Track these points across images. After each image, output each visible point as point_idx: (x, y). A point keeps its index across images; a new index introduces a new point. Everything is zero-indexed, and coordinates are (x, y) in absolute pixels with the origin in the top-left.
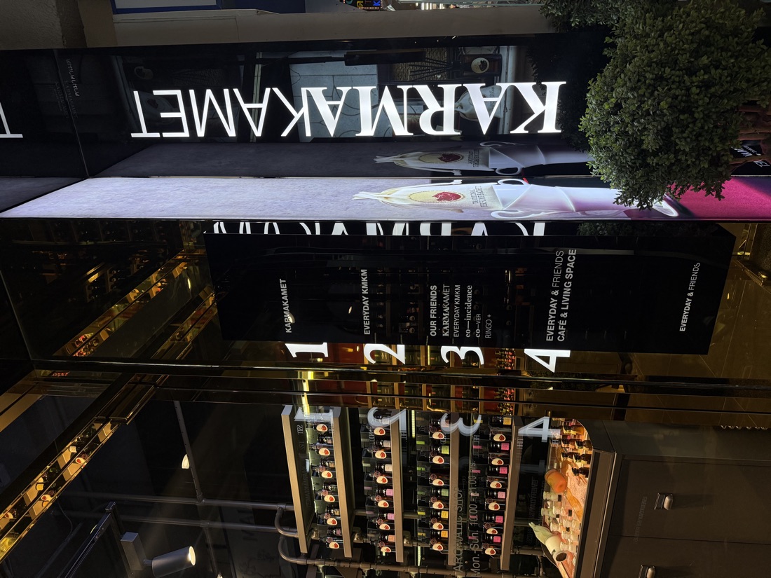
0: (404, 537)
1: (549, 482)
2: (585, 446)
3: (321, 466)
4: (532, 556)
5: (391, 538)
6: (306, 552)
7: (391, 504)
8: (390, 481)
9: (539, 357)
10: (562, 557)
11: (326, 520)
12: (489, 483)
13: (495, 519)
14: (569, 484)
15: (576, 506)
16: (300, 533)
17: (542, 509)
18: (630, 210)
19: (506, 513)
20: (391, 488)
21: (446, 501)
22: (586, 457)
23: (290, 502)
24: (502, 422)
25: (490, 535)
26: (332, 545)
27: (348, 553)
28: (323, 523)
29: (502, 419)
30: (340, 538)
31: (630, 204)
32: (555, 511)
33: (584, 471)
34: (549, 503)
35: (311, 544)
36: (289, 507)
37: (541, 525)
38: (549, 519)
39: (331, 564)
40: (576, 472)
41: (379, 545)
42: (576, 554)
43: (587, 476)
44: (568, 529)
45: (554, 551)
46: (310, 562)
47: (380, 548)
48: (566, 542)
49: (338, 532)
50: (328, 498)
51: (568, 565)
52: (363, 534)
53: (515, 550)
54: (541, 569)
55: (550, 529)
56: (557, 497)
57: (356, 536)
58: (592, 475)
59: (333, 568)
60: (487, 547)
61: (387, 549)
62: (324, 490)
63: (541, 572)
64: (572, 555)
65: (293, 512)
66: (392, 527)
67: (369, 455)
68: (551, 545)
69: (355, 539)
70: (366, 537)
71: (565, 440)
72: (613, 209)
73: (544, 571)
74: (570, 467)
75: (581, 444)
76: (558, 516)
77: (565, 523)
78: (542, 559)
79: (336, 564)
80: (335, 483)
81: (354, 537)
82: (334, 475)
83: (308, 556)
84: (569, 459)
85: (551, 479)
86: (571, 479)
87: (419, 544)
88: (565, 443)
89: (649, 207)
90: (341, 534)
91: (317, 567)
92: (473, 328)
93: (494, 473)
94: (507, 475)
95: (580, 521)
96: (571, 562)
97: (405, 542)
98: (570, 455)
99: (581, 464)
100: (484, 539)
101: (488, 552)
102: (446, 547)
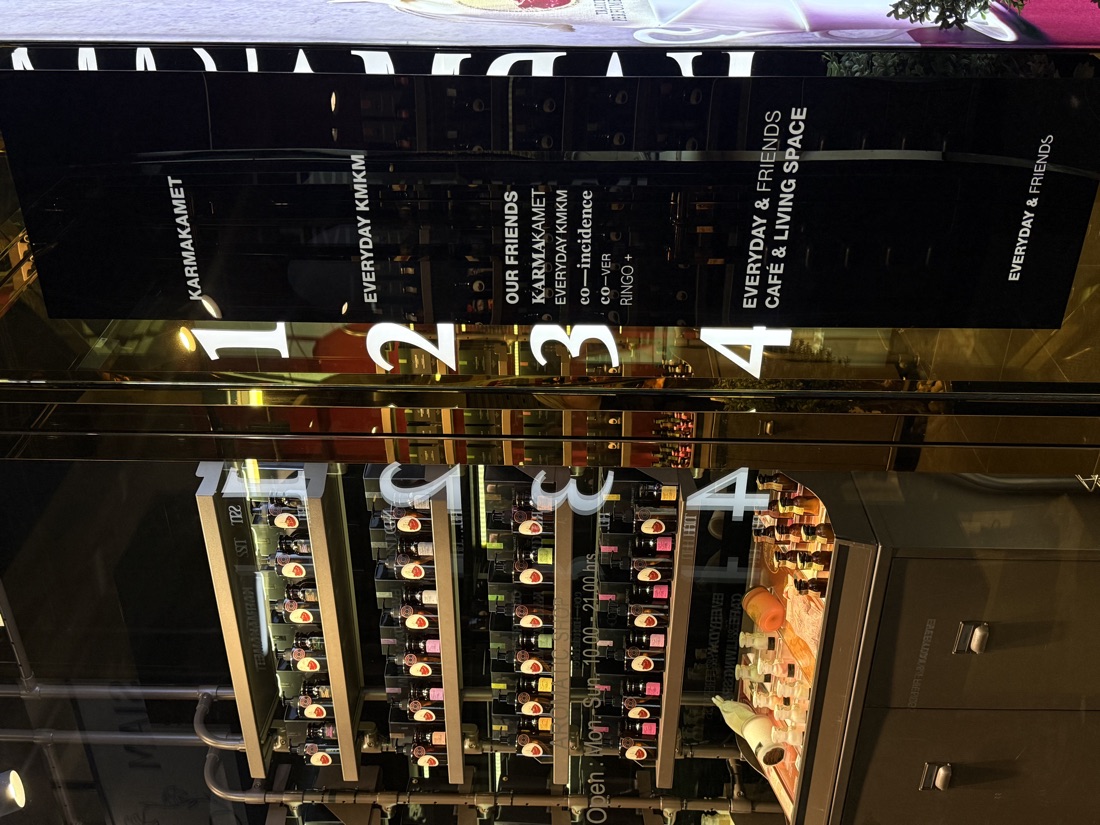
0: (464, 737)
1: (750, 611)
2: (820, 535)
3: (287, 601)
4: (717, 760)
5: (438, 738)
6: (263, 777)
7: (437, 669)
8: (434, 623)
9: (731, 347)
10: (775, 756)
11: (302, 710)
12: (633, 618)
13: (644, 690)
14: (788, 613)
15: (802, 657)
16: (249, 742)
17: (737, 667)
18: (921, 30)
19: (666, 675)
20: (436, 637)
21: (546, 656)
22: (822, 558)
23: (227, 682)
24: (659, 495)
25: (635, 721)
26: (316, 760)
27: (350, 774)
28: (297, 718)
29: (659, 491)
30: (334, 743)
31: (921, 17)
32: (762, 667)
33: (818, 585)
34: (751, 656)
35: (273, 761)
36: (223, 693)
37: (735, 700)
38: (751, 687)
39: (316, 799)
40: (802, 586)
41: (414, 752)
42: (801, 748)
43: (823, 595)
44: (787, 701)
45: (760, 745)
46: (271, 798)
47: (416, 760)
48: (782, 726)
49: (329, 732)
50: (305, 664)
51: (786, 771)
52: (382, 735)
53: (685, 750)
54: (736, 786)
55: (752, 707)
56: (767, 641)
57: (367, 740)
58: (833, 592)
59: (321, 807)
60: (629, 745)
61: (430, 761)
62: (295, 650)
63: (735, 793)
64: (793, 749)
65: (233, 702)
66: (440, 714)
67: (387, 574)
68: (755, 735)
69: (365, 746)
70: (388, 740)
71: (784, 526)
72: (887, 27)
73: (742, 788)
74: (791, 580)
75: (812, 531)
76: (768, 678)
77: (782, 690)
78: (738, 768)
79: (326, 799)
80: (320, 634)
81: (362, 743)
82: (317, 616)
83: (267, 786)
84: (789, 564)
85: (754, 605)
86: (793, 602)
87: (495, 747)
88: (781, 533)
89: (960, 22)
90: (335, 735)
91: (287, 806)
92: (595, 283)
93: (642, 597)
94: (667, 601)
95: (809, 684)
96: (793, 765)
97: (466, 747)
98: (791, 555)
99: (811, 572)
100: (623, 730)
101: (631, 754)
102: (548, 750)
